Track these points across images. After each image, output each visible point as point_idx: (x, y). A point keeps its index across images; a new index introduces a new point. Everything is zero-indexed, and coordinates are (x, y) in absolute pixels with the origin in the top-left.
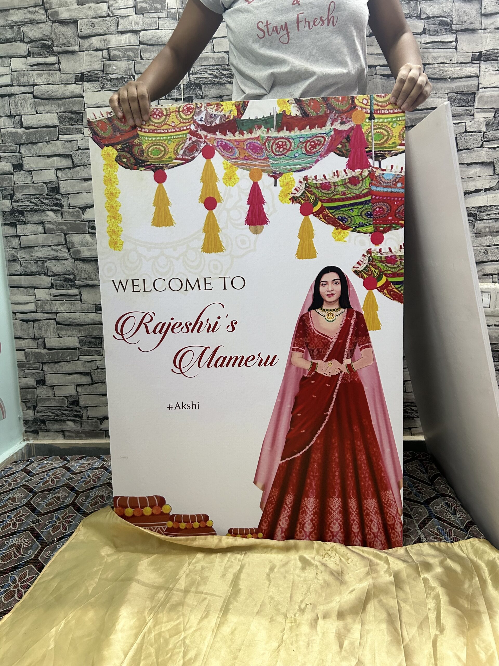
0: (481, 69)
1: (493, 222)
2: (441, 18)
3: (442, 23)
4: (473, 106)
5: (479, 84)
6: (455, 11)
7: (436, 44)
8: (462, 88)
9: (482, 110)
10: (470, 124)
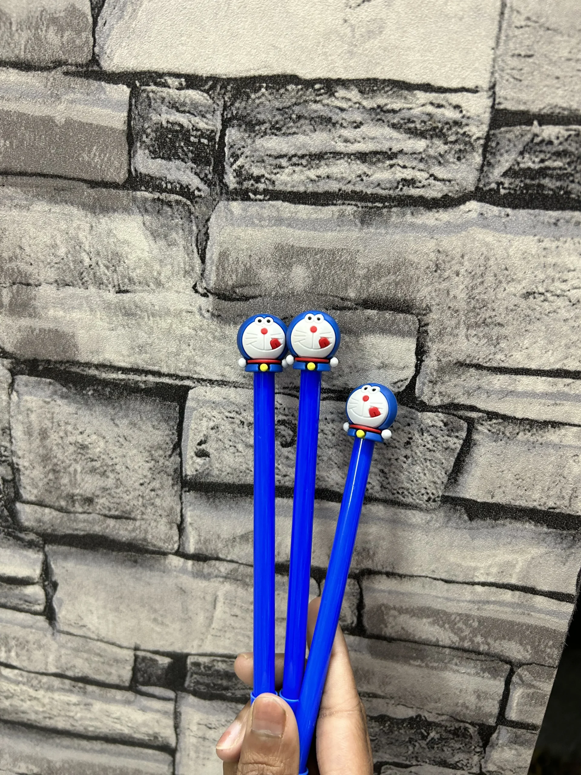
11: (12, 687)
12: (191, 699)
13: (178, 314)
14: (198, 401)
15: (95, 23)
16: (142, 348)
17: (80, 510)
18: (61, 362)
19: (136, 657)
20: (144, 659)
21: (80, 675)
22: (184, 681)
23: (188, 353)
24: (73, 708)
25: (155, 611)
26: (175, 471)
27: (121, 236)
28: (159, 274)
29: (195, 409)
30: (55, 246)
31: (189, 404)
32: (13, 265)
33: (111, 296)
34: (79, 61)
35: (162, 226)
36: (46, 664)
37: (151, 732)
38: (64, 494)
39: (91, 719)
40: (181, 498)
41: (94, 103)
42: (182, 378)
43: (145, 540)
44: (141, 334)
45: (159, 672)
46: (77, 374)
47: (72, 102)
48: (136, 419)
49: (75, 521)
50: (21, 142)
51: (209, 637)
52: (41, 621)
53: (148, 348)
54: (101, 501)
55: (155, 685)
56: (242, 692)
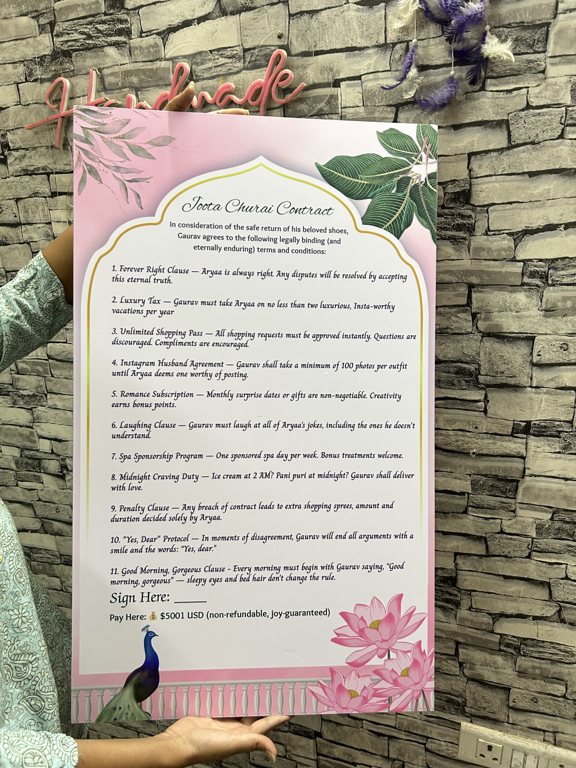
0: (529, 447)
1: (547, 663)
2: (459, 364)
3: (460, 372)
4: (515, 498)
5: (525, 469)
6: (485, 354)
7: (450, 401)
8: (496, 471)
9: (531, 507)
10: (509, 523)
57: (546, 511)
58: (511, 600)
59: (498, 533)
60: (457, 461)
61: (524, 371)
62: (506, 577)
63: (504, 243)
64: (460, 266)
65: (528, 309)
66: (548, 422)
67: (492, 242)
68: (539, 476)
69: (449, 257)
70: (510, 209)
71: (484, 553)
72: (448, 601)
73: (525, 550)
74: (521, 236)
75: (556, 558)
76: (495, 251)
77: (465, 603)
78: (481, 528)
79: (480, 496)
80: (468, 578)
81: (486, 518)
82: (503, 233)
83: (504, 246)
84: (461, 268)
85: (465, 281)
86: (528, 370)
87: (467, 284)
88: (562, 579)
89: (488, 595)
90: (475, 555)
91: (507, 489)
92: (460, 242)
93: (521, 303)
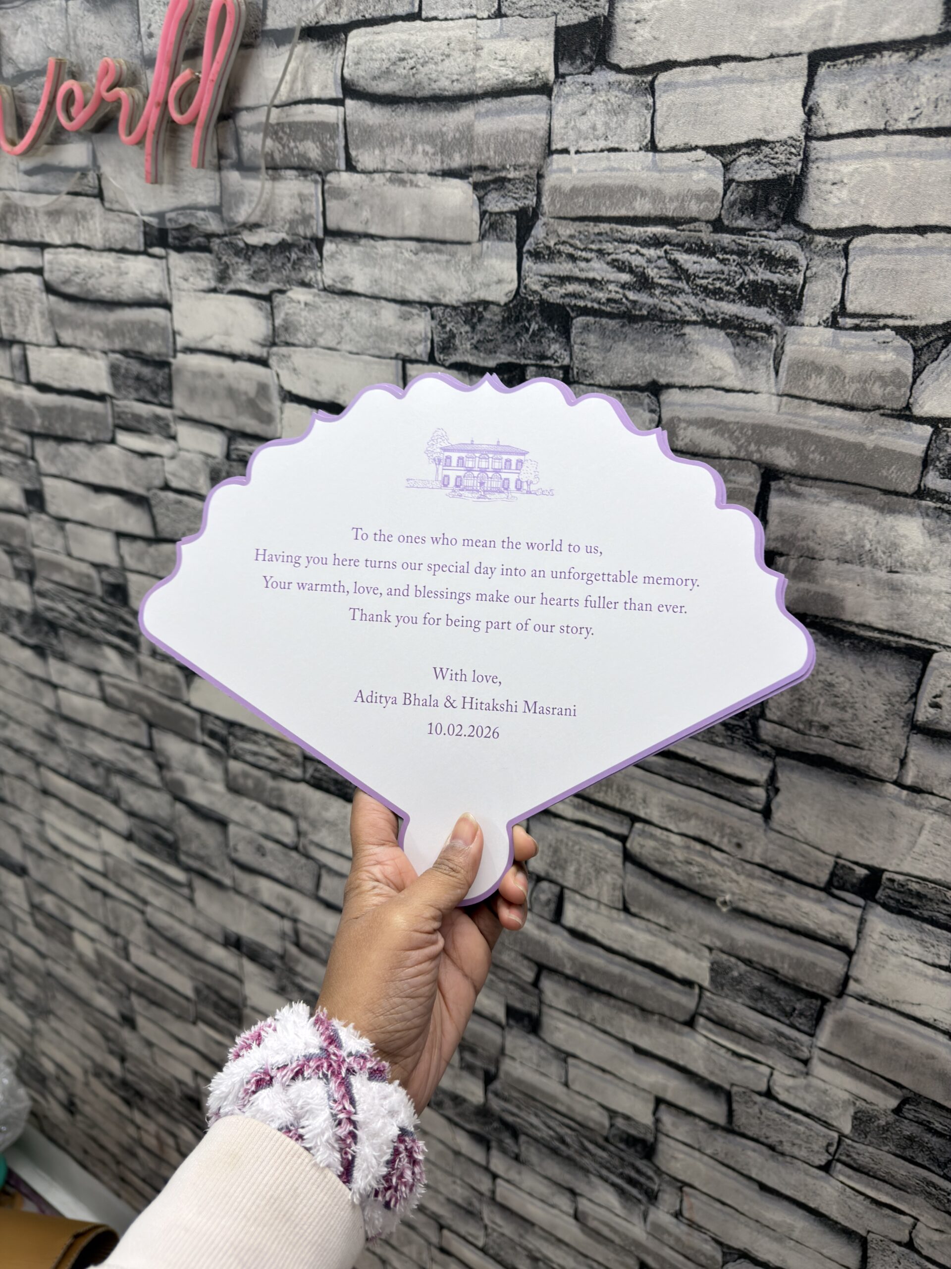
11: (717, 868)
12: (879, 910)
13: (938, 594)
14: (940, 663)
15: (914, 382)
16: (899, 616)
17: (815, 733)
18: (827, 619)
19: (836, 863)
20: (843, 866)
21: (781, 869)
22: (876, 892)
23: (940, 624)
24: (768, 897)
25: (863, 827)
26: (908, 715)
27: (901, 532)
28: (928, 562)
29: (936, 669)
30: (843, 533)
31: (932, 664)
32: (804, 543)
33: (882, 574)
34: (895, 407)
35: (939, 527)
36: (753, 854)
37: (834, 931)
38: (804, 719)
39: (782, 909)
40: (908, 738)
41: (900, 437)
42: (931, 643)
43: (868, 767)
44: (902, 605)
45: (855, 881)
46: (838, 628)
47: (884, 434)
48: (883, 670)
49: (810, 742)
50: (834, 459)
51: (909, 859)
52: (758, 818)
53: (905, 617)
54: (836, 729)
55: (848, 891)
56: (930, 913)
57: (884, 1090)
58: (768, 1236)
59: (760, 1094)
60: (683, 907)
61: (887, 738)
62: (764, 1188)
63: (882, 357)
64: (746, 410)
65: (926, 569)
66: (931, 885)
67: (846, 350)
68: (882, 1006)
69: (720, 379)
70: (918, 250)
71: (722, 1120)
72: (631, 1181)
73: (818, 1152)
74: (940, 343)
75: (892, 1197)
76: (852, 380)
77: (668, 1199)
78: (723, 1069)
79: (727, 1002)
80: (681, 1156)
81: (735, 1053)
82: (885, 327)
83: (880, 368)
84: (749, 418)
85: (756, 456)
86: (897, 736)
87: (759, 465)
88: (899, 1243)
89: (718, 1205)
90: (702, 1119)
91: (794, 1009)
92: (756, 339)
93: (908, 548)
